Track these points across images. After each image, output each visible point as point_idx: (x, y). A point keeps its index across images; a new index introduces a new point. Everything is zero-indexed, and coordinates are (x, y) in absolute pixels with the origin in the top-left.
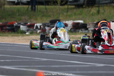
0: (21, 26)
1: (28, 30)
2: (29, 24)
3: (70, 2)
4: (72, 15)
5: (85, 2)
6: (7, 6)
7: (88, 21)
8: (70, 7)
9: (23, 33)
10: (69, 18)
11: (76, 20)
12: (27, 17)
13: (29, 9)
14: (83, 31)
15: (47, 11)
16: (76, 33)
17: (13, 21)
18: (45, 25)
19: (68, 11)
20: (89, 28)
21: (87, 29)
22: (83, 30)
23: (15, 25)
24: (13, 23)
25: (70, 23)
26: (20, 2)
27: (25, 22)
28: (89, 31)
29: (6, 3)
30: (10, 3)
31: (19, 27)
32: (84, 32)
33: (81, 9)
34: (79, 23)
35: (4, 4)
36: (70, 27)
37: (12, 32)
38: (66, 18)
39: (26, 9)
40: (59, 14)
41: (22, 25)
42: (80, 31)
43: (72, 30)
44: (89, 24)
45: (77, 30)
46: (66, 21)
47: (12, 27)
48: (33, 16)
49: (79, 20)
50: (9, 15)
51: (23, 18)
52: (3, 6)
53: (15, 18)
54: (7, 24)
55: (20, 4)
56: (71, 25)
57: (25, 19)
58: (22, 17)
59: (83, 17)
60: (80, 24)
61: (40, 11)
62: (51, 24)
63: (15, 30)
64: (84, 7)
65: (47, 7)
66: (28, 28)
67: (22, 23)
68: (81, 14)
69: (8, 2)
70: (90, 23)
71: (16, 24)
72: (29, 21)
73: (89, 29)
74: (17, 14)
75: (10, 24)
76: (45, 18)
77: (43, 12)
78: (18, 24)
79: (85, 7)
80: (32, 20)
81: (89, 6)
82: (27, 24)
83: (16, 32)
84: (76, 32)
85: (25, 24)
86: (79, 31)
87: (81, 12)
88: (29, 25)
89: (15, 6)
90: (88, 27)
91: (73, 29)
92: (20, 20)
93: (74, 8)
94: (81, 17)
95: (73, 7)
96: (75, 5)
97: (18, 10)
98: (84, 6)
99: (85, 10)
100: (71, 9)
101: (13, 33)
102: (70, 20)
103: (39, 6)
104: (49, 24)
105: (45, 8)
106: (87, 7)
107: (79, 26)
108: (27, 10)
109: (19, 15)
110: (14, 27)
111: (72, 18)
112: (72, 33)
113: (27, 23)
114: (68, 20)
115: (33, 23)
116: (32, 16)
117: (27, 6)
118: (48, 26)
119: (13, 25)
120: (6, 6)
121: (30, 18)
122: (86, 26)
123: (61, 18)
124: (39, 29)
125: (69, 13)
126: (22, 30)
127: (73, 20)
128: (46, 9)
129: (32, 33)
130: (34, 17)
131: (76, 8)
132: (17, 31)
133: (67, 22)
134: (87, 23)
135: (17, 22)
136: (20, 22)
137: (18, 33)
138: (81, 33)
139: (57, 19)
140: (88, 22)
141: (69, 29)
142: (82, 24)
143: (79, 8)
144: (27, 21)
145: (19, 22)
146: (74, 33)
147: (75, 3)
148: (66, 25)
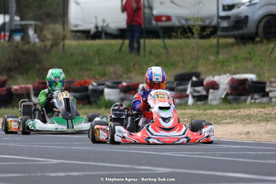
0: (107, 90)
1: (122, 100)
2: (124, 84)
3: (224, 29)
4: (228, 61)
5: (261, 30)
6: (71, 43)
7: (267, 75)
8: (222, 41)
10: (221, 68)
11: (239, 73)
12: (119, 69)
13: (124, 49)
14: (255, 99)
15: (168, 53)
16: (240, 105)
17: (86, 79)
19: (218, 53)
20: (271, 91)
21: (266, 94)
22: (256, 96)
23: (90, 87)
24: (86, 83)
25: (224, 80)
26: (101, 32)
27: (115, 81)
28: (271, 98)
29: (69, 34)
30: (79, 34)
31: (102, 92)
32: (257, 101)
33: (249, 47)
34: (246, 80)
35: (64, 38)
36: (225, 89)
37: (84, 104)
38: (214, 70)
39: (117, 48)
40: (197, 58)
41: (109, 87)
42: (249, 98)
43: (230, 97)
44: (271, 82)
45: (243, 98)
46: (213, 76)
47: (84, 93)
48: (134, 65)
49: (246, 73)
50: (77, 64)
51: (110, 69)
52: (62, 43)
53: (91, 70)
54: (72, 86)
55: (103, 36)
56: (227, 87)
57: (115, 73)
58: (108, 67)
59: (255, 66)
60: (248, 83)
61: (150, 53)
62: (179, 85)
63: (92, 99)
64: (258, 42)
65: (167, 41)
66: (122, 95)
67: (107, 83)
68: (251, 59)
69: (72, 31)
70: (273, 80)
71: (94, 84)
72: (125, 76)
73: (271, 95)
74: (97, 62)
75: (79, 86)
77: (157, 56)
78: (99, 85)
79: (261, 42)
80: (132, 75)
81: (268, 40)
82: (120, 86)
83: (94, 106)
84: (238, 103)
85: (115, 85)
86: (245, 101)
87: (250, 54)
88: (124, 86)
89: (90, 42)
90: (267, 90)
91: (231, 94)
92: (104, 75)
93: (233, 45)
94: (250, 65)
95: (231, 40)
96: (236, 37)
97: (99, 52)
98: (258, 39)
99: (261, 49)
100: (226, 46)
101: (88, 106)
102: (225, 73)
103: (147, 41)
104: (173, 83)
105: (162, 45)
106: (265, 41)
107: (247, 87)
108: (120, 50)
109: (100, 64)
110: (90, 92)
111: (228, 68)
112: (228, 106)
113: (121, 83)
114: (220, 75)
115: (134, 81)
116: (131, 64)
117: (120, 41)
118: (171, 89)
119: (86, 89)
120: (68, 42)
121: (128, 71)
122: (264, 88)
123: (201, 69)
125: (221, 57)
126: (109, 100)
127: (232, 74)
128: (165, 47)
130: (137, 67)
131: (237, 44)
132: (96, 102)
133: (216, 79)
134: (266, 80)
135: (95, 79)
136: (103, 79)
137: (99, 107)
138: (251, 103)
139: (194, 71)
140: (268, 78)
141: (223, 96)
142: (253, 82)
143: (244, 44)
144: (121, 76)
145: (101, 81)
146: (235, 105)
147: (236, 33)
148: (214, 86)
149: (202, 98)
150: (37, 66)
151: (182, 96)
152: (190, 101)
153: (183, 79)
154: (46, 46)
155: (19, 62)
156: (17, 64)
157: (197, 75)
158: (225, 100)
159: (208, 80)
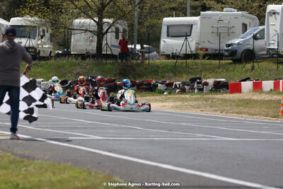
0: (159, 85)
1: (166, 90)
2: (167, 82)
9: (161, 92)
14: (224, 90)
18: (184, 84)
24: (150, 81)
25: (211, 81)
27: (163, 80)
31: (157, 86)
36: (211, 86)
37: (149, 91)
41: (160, 83)
42: (222, 90)
45: (219, 90)
46: (206, 79)
47: (149, 86)
54: (144, 83)
56: (212, 84)
60: (221, 83)
62: (191, 83)
63: (153, 89)
66: (166, 87)
69: (162, 55)
71: (154, 82)
75: (147, 83)
76: (184, 76)
78: (156, 82)
82: (165, 83)
83: (153, 92)
85: (163, 83)
89: (170, 61)
91: (214, 88)
94: (225, 74)
95: (231, 61)
104: (188, 82)
110: (152, 85)
115: (172, 81)
118: (188, 85)
119: (150, 84)
122: (228, 85)
123: (202, 76)
124: (178, 88)
125: (220, 70)
126: (160, 90)
129: (170, 93)
133: (208, 81)
137: (156, 93)
138: (222, 92)
141: (210, 89)
148: (206, 84)
149: (201, 90)
150: (133, 73)
151: (193, 89)
152: (196, 91)
153: (193, 80)
154: (138, 63)
155: (125, 70)
156: (123, 71)
157: (200, 79)
158: (211, 91)
159: (204, 81)
